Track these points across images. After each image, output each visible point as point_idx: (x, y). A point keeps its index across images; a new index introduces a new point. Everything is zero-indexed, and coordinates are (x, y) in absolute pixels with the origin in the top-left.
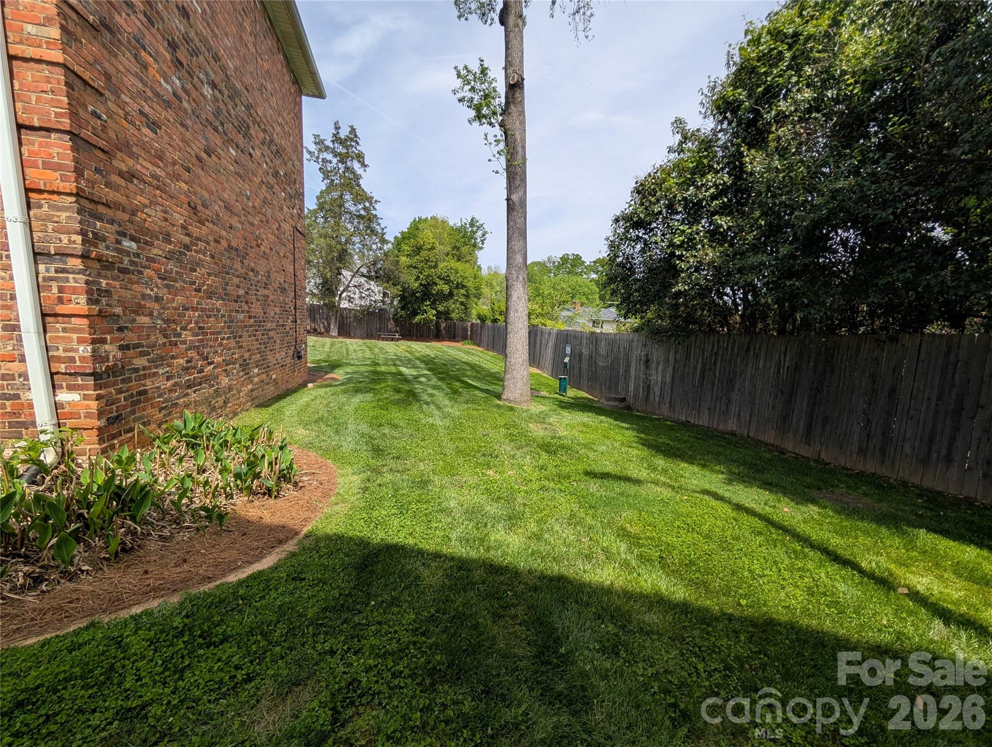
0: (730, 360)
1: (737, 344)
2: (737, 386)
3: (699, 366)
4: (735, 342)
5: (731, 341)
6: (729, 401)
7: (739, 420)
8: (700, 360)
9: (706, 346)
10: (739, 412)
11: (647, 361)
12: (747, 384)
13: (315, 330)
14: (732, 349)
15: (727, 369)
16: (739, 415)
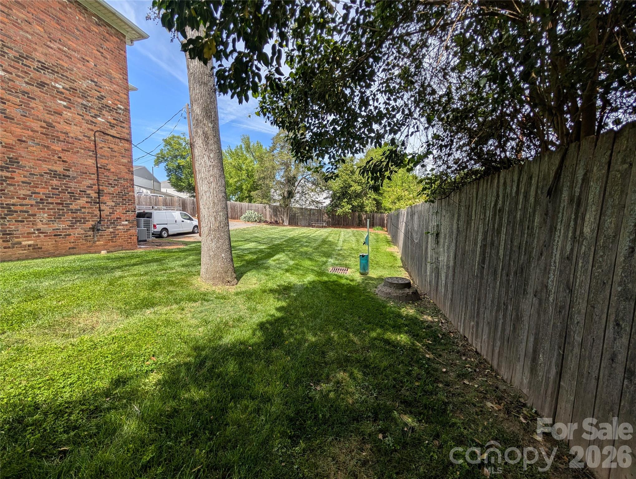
0: (522, 221)
1: (534, 181)
2: (533, 283)
3: (480, 237)
4: (531, 178)
5: (525, 177)
6: (518, 319)
7: (533, 371)
8: (481, 226)
9: (489, 198)
10: (535, 351)
11: (437, 235)
12: (552, 280)
13: (276, 221)
14: (526, 197)
15: (516, 243)
16: (534, 359)
